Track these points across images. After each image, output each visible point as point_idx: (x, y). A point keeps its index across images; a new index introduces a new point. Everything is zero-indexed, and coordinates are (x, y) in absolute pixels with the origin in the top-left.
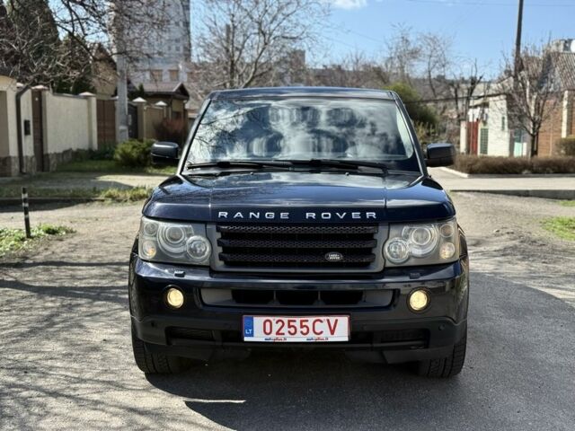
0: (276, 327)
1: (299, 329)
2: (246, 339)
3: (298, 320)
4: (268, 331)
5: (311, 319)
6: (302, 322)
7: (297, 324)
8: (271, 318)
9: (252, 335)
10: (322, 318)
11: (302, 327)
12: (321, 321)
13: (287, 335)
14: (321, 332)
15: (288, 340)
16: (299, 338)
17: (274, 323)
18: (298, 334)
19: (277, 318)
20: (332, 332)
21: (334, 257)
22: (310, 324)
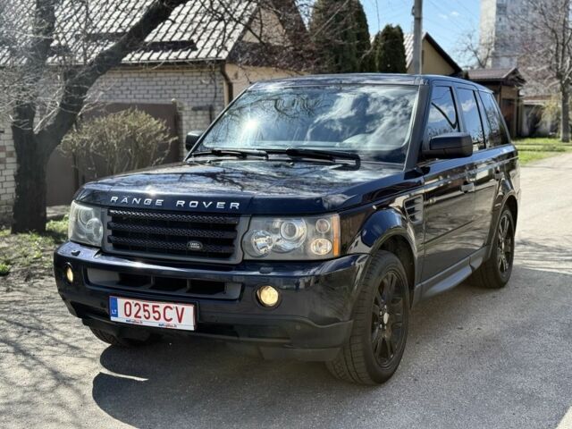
0: (135, 310)
1: (152, 315)
2: (113, 319)
3: (151, 304)
4: (128, 313)
5: (162, 305)
6: (154, 307)
7: (150, 309)
8: (130, 301)
9: (116, 316)
10: (172, 305)
11: (154, 312)
12: (171, 308)
13: (143, 318)
14: (171, 319)
15: (144, 324)
16: (152, 323)
17: (133, 305)
18: (152, 319)
19: (136, 302)
20: (180, 320)
21: (195, 245)
22: (161, 310)
